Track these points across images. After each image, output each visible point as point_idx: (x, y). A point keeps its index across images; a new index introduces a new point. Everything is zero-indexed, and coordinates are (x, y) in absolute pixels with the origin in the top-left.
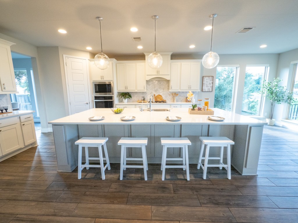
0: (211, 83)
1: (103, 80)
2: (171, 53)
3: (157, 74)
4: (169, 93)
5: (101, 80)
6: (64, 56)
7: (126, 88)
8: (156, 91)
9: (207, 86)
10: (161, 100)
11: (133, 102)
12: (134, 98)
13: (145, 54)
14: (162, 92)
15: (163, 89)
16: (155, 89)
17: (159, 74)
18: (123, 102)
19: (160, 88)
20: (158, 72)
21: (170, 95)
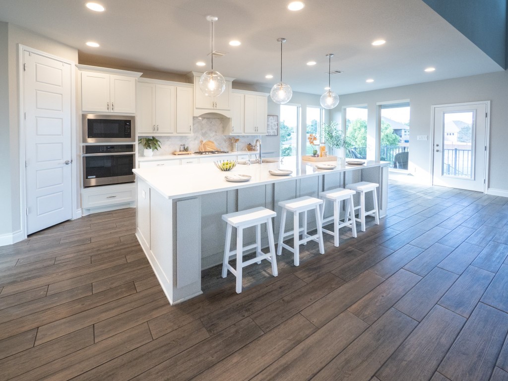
0: (276, 125)
1: (112, 111)
2: (232, 80)
3: (213, 108)
4: (224, 137)
5: (107, 111)
6: (21, 47)
7: (156, 128)
8: (204, 135)
9: (272, 129)
10: (212, 149)
11: (162, 154)
12: (165, 147)
13: (194, 74)
14: (214, 136)
15: (216, 132)
16: (203, 131)
17: (215, 108)
18: (144, 156)
19: (210, 130)
20: (214, 105)
21: (225, 141)
